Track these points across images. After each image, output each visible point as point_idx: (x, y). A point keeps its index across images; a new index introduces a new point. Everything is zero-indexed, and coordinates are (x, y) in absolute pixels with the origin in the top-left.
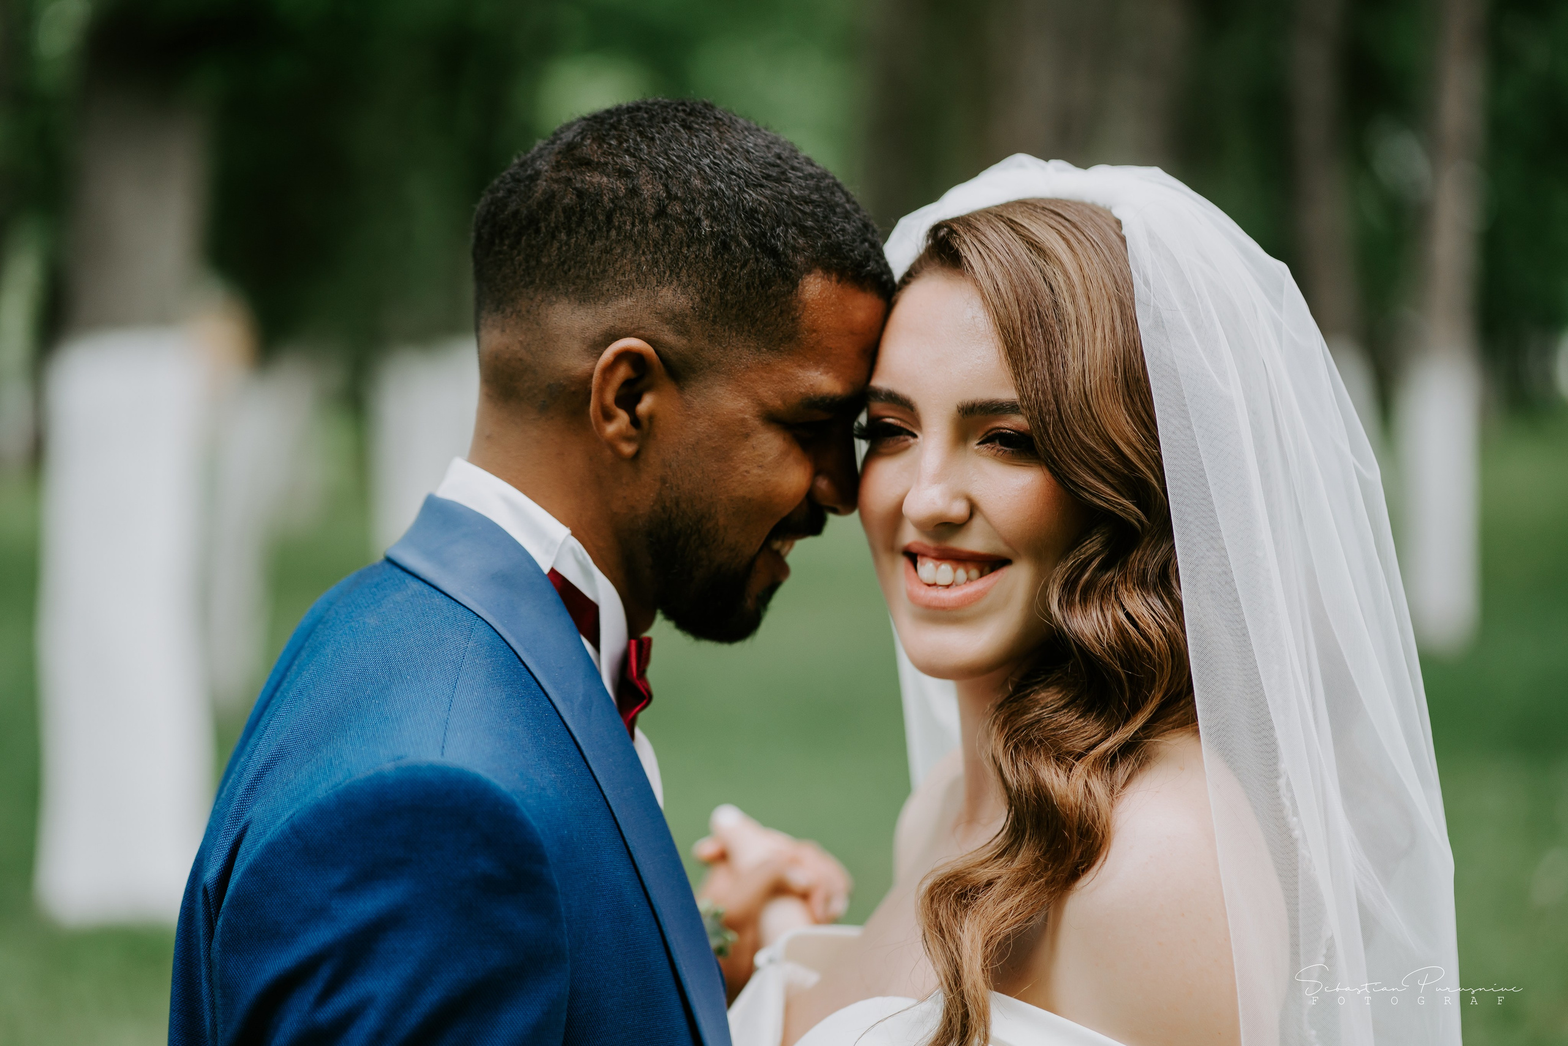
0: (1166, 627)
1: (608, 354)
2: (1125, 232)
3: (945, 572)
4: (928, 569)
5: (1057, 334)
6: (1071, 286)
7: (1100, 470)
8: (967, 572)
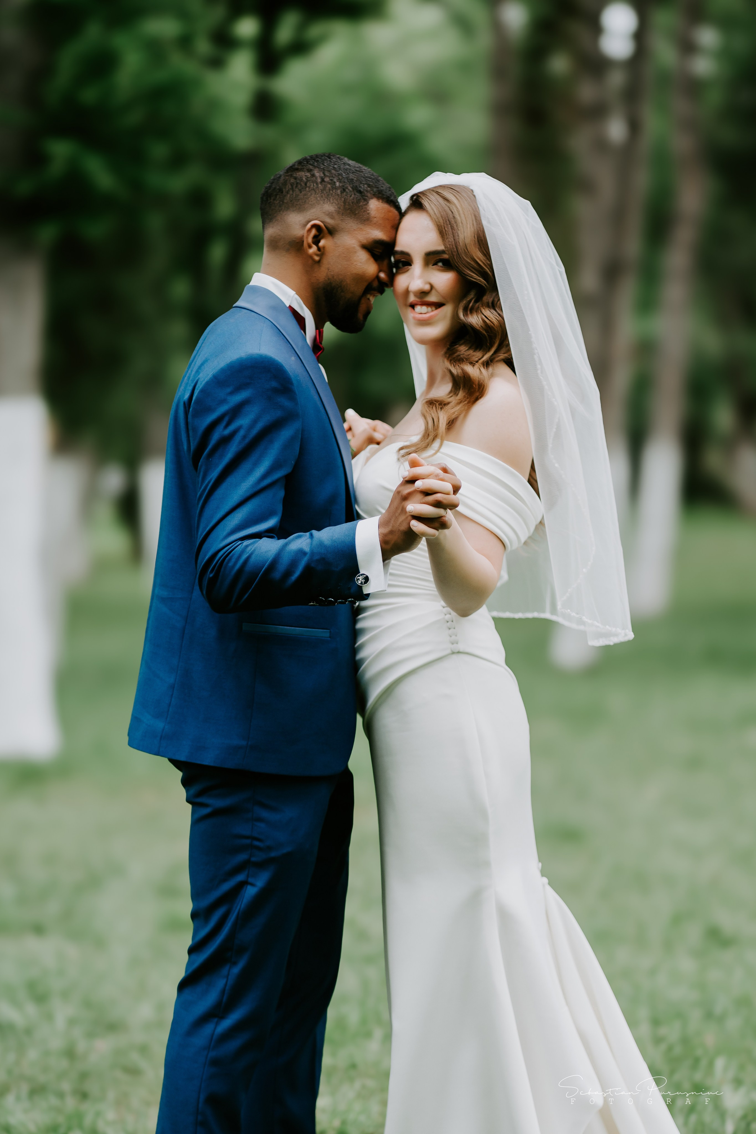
0: (498, 319)
1: (309, 226)
2: (475, 194)
3: (424, 309)
4: (418, 309)
5: (455, 227)
6: (458, 211)
7: (472, 269)
8: (432, 309)
